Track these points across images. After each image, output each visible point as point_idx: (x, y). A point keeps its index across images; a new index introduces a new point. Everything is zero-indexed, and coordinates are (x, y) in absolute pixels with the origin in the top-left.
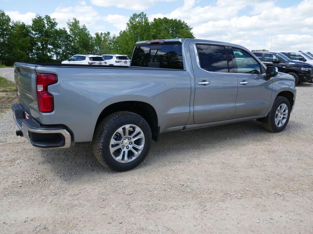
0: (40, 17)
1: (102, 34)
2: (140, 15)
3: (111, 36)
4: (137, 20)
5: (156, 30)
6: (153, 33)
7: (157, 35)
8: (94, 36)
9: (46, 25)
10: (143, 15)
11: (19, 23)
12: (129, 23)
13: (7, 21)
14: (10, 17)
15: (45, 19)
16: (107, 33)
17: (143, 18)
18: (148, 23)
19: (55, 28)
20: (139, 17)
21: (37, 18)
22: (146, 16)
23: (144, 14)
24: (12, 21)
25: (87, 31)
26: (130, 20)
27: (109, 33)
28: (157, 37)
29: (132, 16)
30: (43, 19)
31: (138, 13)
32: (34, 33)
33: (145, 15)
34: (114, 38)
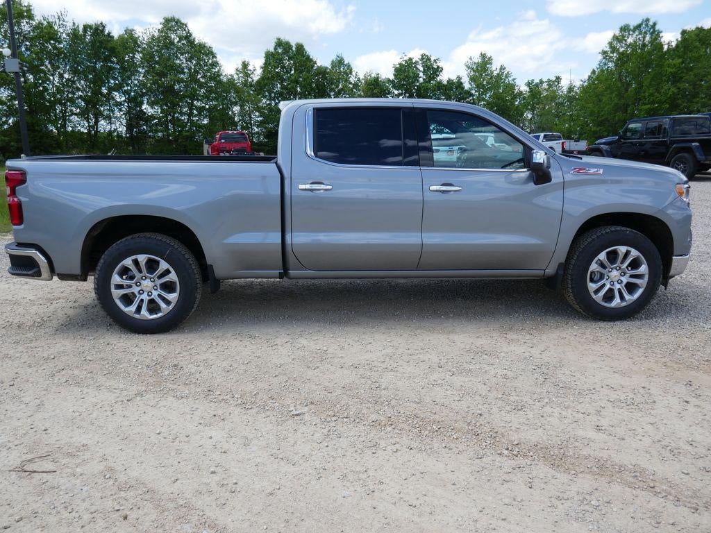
0: (410, 59)
1: (541, 82)
2: (639, 26)
3: (565, 84)
4: (630, 40)
5: (680, 60)
6: (670, 70)
7: (682, 72)
8: (524, 88)
9: (421, 75)
10: (647, 25)
11: (370, 75)
12: (607, 49)
13: (347, 74)
14: (352, 66)
15: (420, 62)
16: (554, 79)
17: (646, 33)
18: (661, 46)
19: (438, 78)
20: (637, 33)
21: (404, 63)
22: (657, 28)
23: (651, 23)
24: (354, 73)
25: (510, 79)
26: (610, 44)
27: (558, 79)
28: (681, 78)
29: (617, 33)
30: (416, 63)
31: (633, 23)
32: (396, 92)
33: (655, 24)
34: (571, 89)
